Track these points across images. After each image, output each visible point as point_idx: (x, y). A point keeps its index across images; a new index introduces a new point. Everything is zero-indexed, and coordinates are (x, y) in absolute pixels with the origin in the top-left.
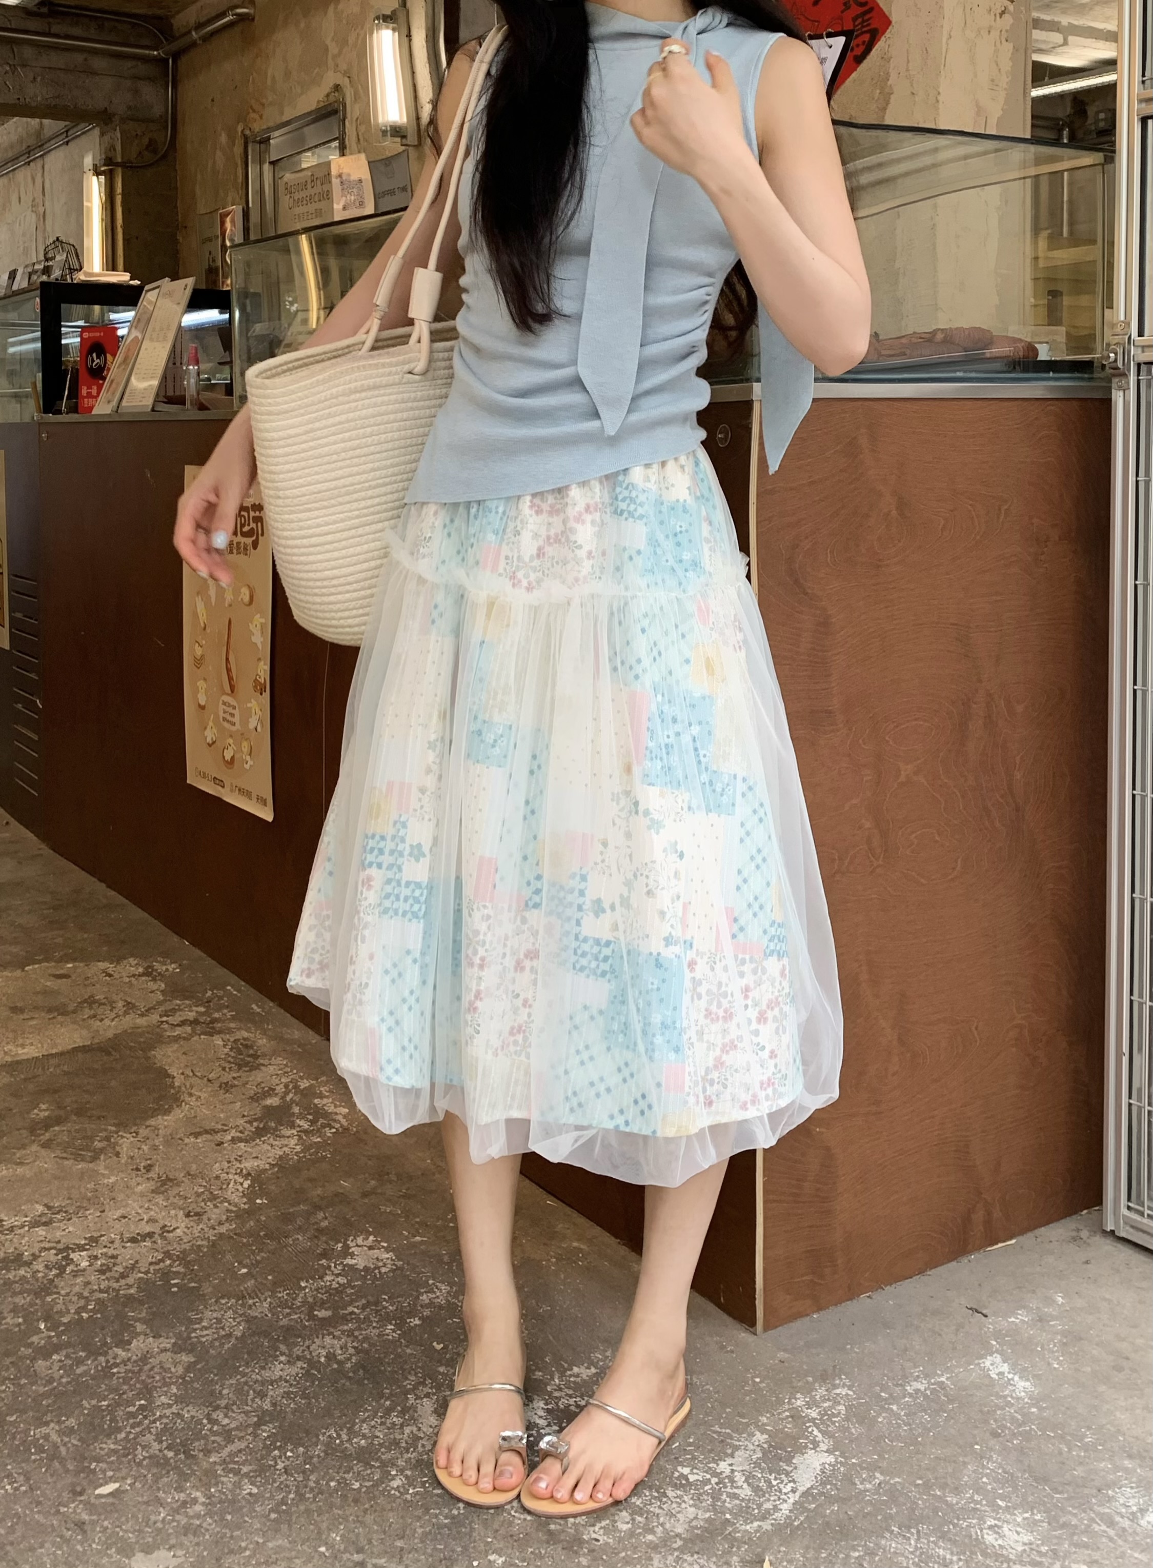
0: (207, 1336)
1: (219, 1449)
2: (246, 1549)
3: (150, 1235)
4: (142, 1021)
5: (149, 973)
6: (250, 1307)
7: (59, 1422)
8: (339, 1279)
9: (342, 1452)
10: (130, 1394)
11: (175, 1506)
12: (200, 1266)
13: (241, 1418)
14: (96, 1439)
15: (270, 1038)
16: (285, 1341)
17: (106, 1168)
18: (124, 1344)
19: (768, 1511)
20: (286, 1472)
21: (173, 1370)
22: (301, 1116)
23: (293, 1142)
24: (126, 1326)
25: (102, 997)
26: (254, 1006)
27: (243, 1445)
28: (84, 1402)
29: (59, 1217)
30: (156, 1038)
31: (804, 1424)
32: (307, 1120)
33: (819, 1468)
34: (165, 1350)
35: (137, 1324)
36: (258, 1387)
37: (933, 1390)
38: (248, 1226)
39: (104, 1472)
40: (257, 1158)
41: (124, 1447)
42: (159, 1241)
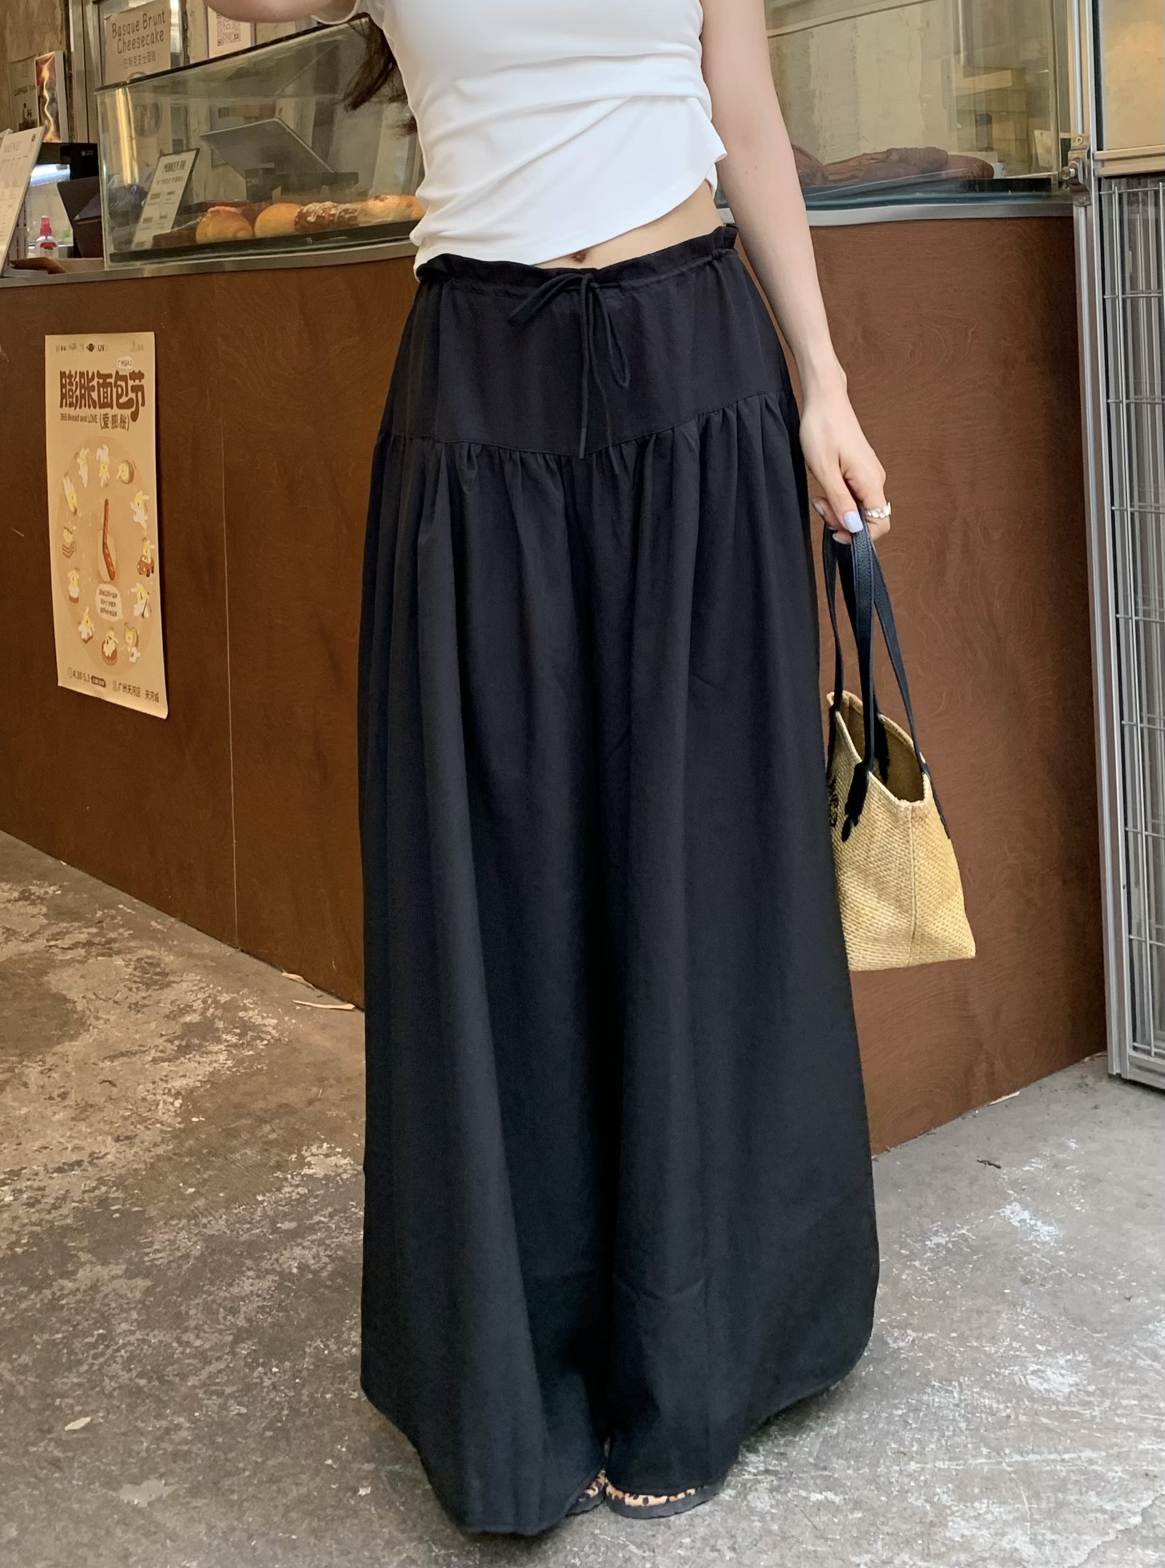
0: (162, 1258)
1: (196, 1371)
2: (244, 1470)
3: (79, 1163)
4: (28, 947)
5: (25, 896)
6: (205, 1226)
7: (11, 1361)
8: (300, 1190)
9: (333, 1362)
10: (86, 1324)
11: (158, 1433)
12: (141, 1189)
13: (215, 1338)
14: (55, 1374)
15: (177, 955)
16: (250, 1256)
17: (14, 1100)
18: (70, 1275)
20: (274, 1388)
21: (129, 1295)
22: (227, 1031)
23: (222, 1057)
24: (68, 1256)
26: (153, 923)
27: (222, 1365)
28: (35, 1337)
30: (45, 964)
32: (235, 1034)
34: (117, 1277)
35: (81, 1254)
36: (229, 1304)
37: (954, 1243)
38: (187, 1145)
39: (72, 1407)
40: (185, 1076)
41: (90, 1381)
42: (90, 1169)
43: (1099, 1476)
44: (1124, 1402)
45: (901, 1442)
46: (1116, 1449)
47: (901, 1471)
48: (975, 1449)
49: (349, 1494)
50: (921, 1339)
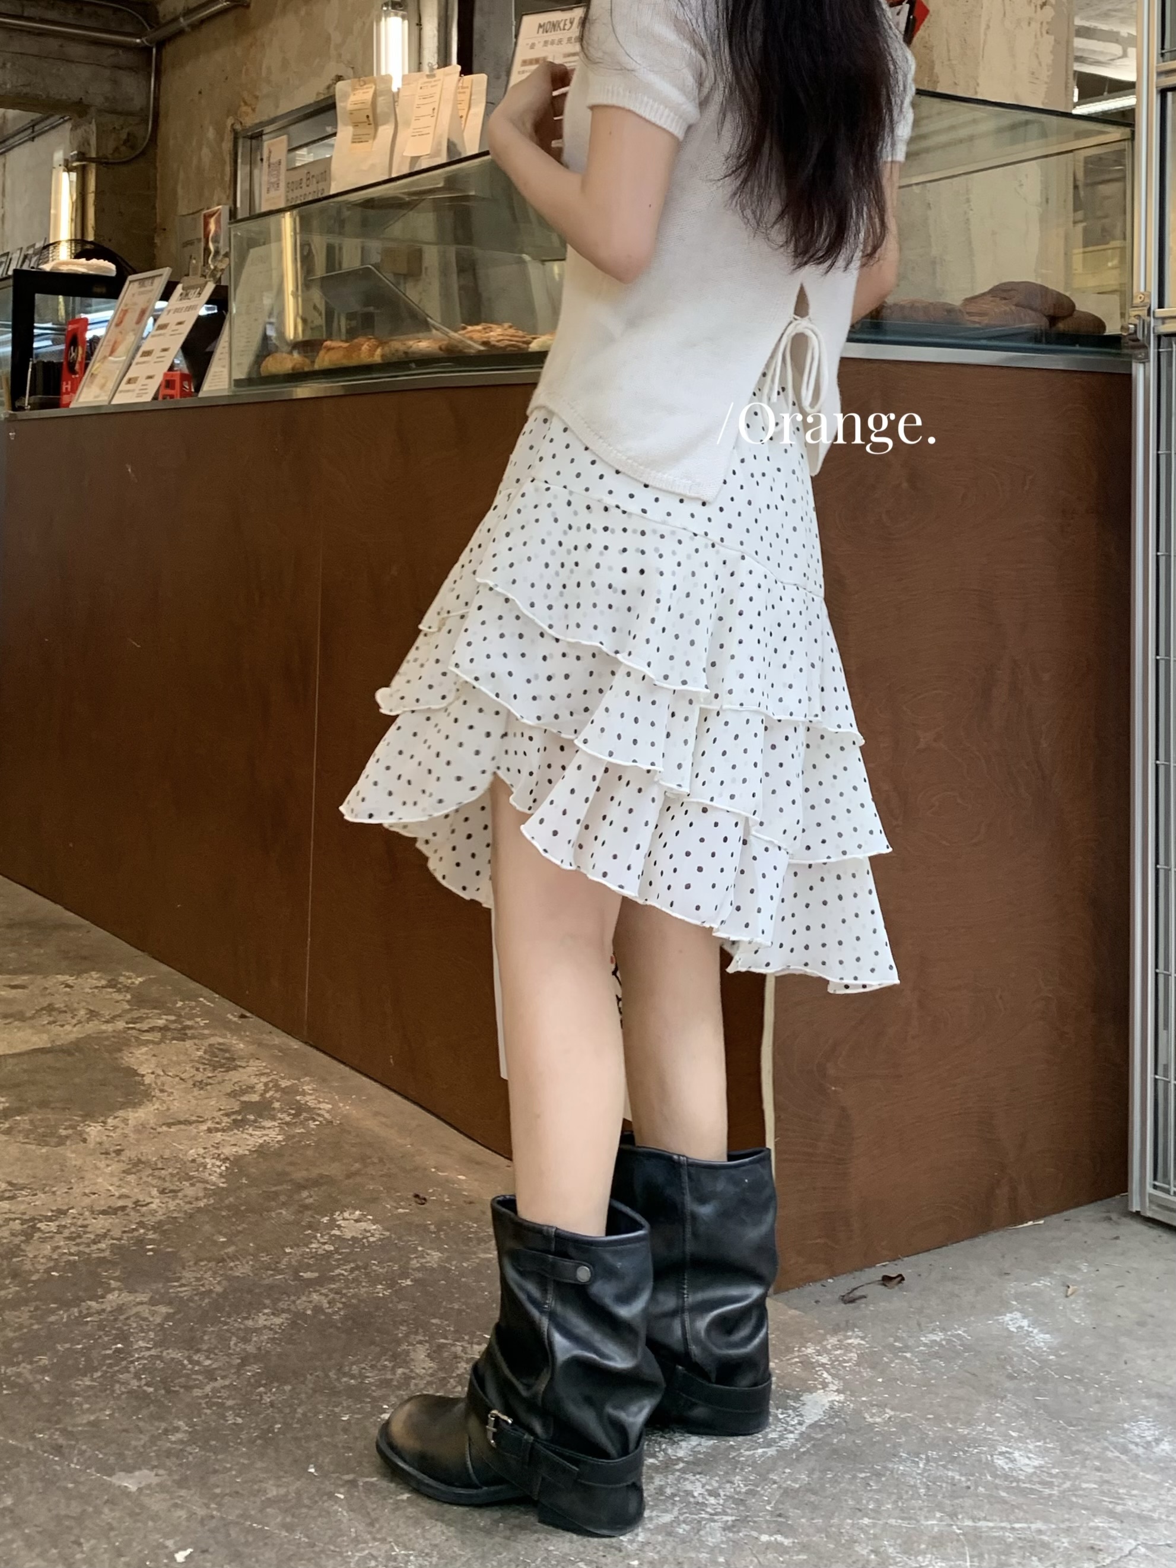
0: (185, 1292)
1: (201, 1386)
2: (230, 1469)
3: (123, 1208)
4: (109, 1028)
5: (112, 984)
6: (231, 1269)
7: (31, 1363)
8: (326, 1247)
9: (331, 1389)
11: (156, 1433)
12: (177, 1234)
13: (224, 1360)
14: (70, 1376)
15: (247, 1043)
16: (269, 1296)
17: (72, 1152)
18: (97, 1297)
19: (773, 1440)
20: (272, 1406)
21: (150, 1319)
22: (282, 1110)
23: (273, 1134)
24: (100, 1283)
25: (62, 1005)
26: (229, 1016)
27: (227, 1383)
28: (57, 1345)
29: (24, 1193)
31: (814, 1368)
32: (289, 1115)
33: (827, 1405)
34: (142, 1303)
35: (112, 1282)
36: (241, 1334)
37: (949, 1341)
38: (227, 1202)
39: (80, 1404)
40: (235, 1145)
41: (101, 1384)
42: (132, 1213)
43: (1044, 1545)
44: (1084, 1485)
45: (859, 1501)
46: (1067, 1524)
47: (853, 1525)
48: (929, 1512)
49: (325, 1498)
50: (898, 1417)
